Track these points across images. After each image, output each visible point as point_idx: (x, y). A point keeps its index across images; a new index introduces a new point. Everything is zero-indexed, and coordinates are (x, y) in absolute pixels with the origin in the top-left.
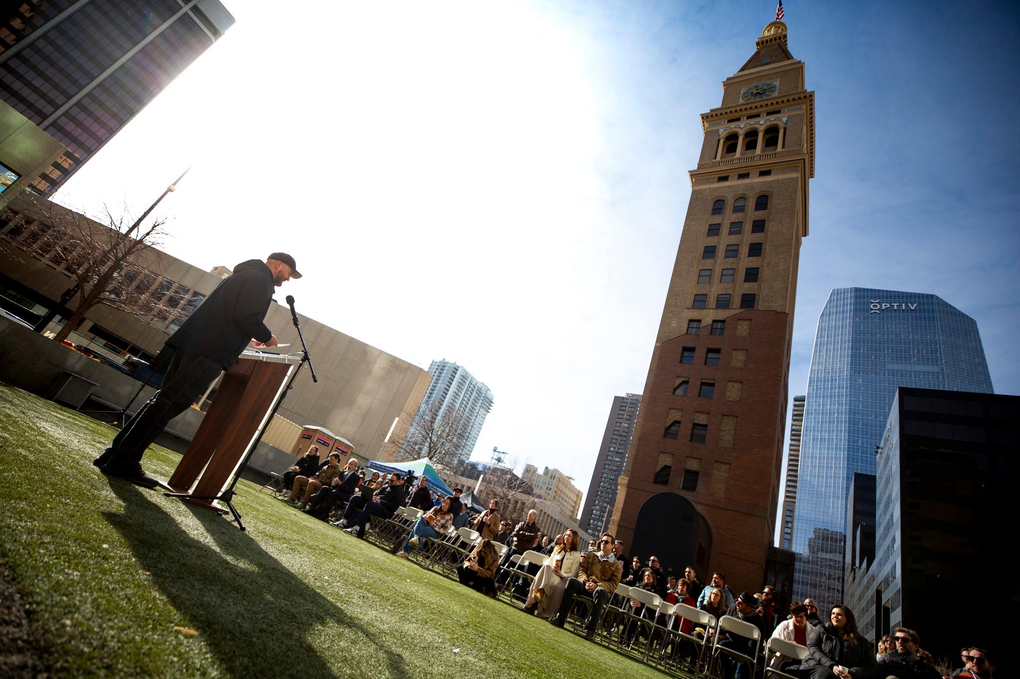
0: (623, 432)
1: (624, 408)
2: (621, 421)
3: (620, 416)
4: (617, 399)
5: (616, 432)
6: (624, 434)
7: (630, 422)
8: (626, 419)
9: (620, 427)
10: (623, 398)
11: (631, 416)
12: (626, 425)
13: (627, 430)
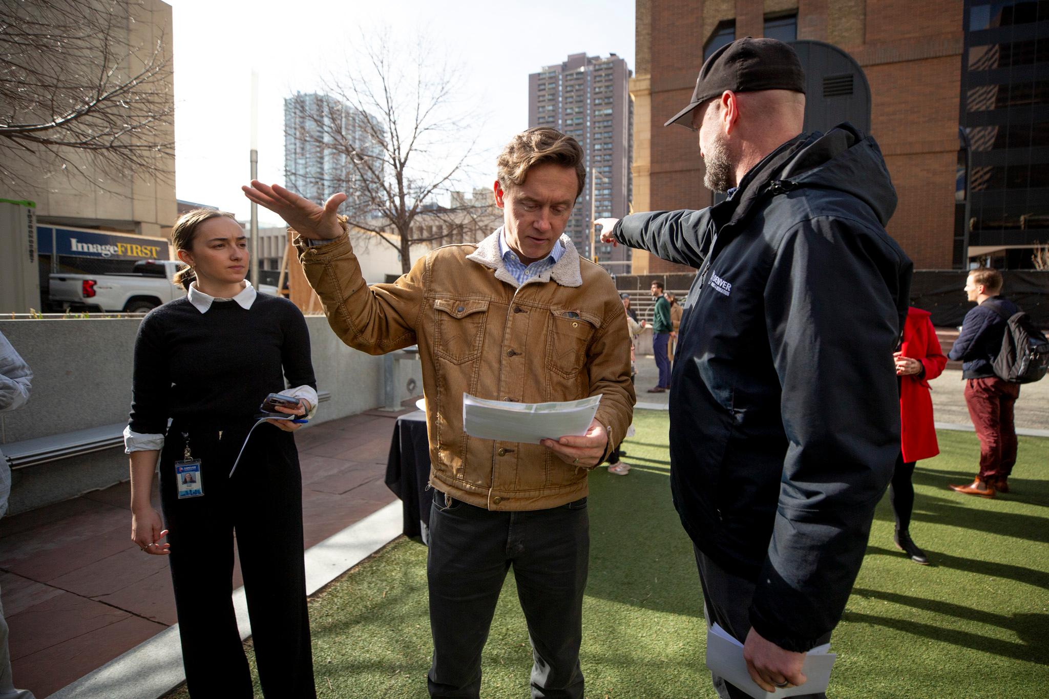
0: (549, 117)
1: (542, 87)
2: (543, 104)
3: (541, 99)
4: (532, 77)
5: (541, 121)
6: (551, 119)
7: (553, 103)
8: (550, 100)
9: (544, 112)
10: (539, 74)
11: (553, 95)
12: (551, 108)
13: (553, 114)
